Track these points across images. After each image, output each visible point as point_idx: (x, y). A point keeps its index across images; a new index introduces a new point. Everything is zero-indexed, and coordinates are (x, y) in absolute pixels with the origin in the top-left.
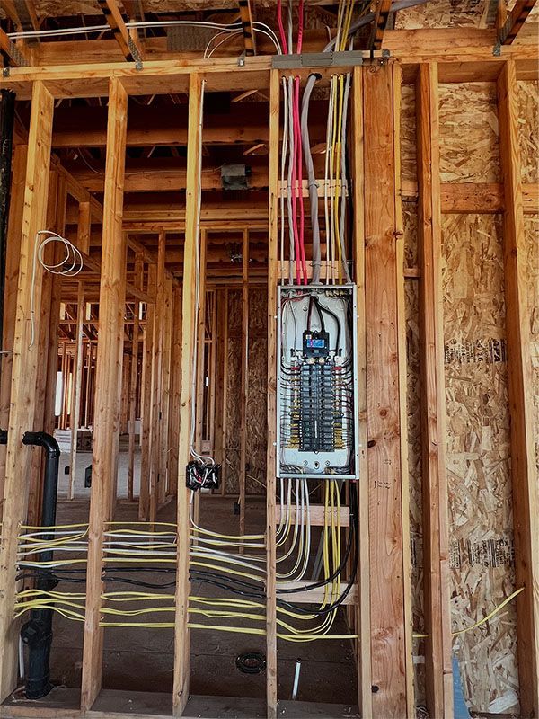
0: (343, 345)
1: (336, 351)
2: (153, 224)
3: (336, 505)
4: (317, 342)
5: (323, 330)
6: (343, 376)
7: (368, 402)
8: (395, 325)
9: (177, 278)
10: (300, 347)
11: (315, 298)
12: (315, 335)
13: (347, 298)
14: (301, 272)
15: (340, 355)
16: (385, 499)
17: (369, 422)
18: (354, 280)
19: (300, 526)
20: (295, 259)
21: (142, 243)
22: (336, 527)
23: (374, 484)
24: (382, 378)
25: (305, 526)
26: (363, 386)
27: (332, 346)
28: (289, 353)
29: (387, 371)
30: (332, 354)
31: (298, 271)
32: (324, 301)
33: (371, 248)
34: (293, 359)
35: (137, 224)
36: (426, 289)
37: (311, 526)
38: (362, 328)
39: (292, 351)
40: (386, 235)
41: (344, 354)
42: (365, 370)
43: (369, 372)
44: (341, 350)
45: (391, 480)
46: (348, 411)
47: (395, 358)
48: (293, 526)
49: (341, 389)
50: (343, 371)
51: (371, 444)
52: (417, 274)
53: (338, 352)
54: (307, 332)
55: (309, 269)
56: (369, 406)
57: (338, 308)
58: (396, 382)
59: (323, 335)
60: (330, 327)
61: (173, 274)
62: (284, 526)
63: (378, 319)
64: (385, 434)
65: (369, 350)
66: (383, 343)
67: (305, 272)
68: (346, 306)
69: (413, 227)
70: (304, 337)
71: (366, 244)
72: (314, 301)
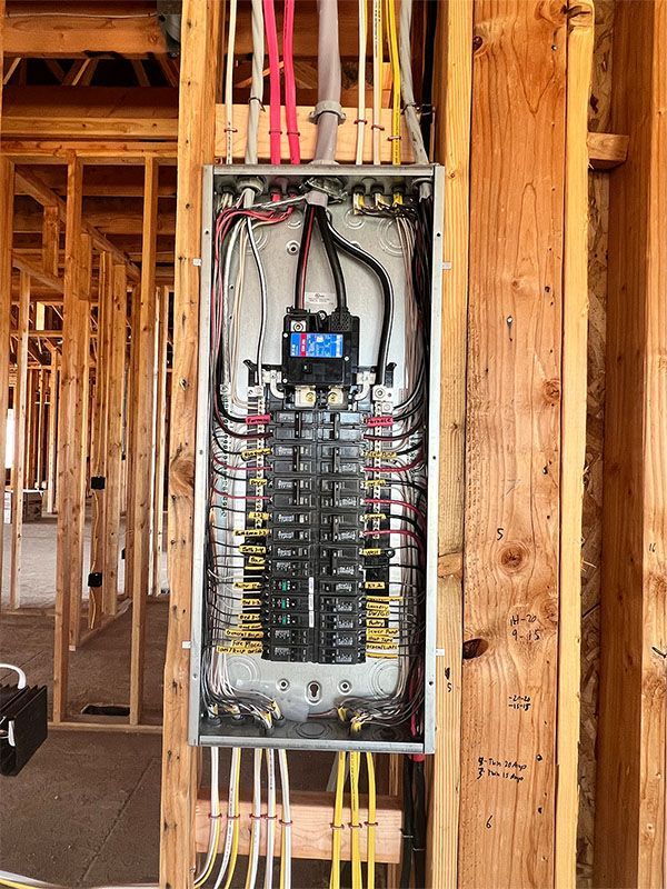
0: (397, 352)
1: (377, 370)
2: (56, 145)
3: (364, 804)
4: (320, 339)
5: (341, 308)
6: (396, 444)
7: (470, 524)
8: (557, 293)
9: (136, 263)
10: (275, 358)
11: (319, 211)
12: (317, 324)
13: (416, 210)
14: (284, 139)
15: (390, 383)
16: (508, 811)
17: (469, 584)
18: (437, 154)
19: (262, 861)
20: (266, 100)
21: (53, 190)
22: (364, 866)
23: (476, 765)
24: (512, 453)
25: (277, 861)
26: (454, 475)
27: (367, 356)
28: (242, 373)
29: (529, 431)
30: (366, 379)
31: (275, 134)
32: (348, 225)
33: (491, 55)
34: (257, 391)
35: (25, 144)
36: (654, 202)
37: (294, 861)
38: (457, 302)
39: (253, 369)
40: (539, 16)
41: (401, 379)
42: (463, 428)
43: (477, 433)
44: (391, 367)
45: (527, 757)
46: (405, 546)
47: (554, 394)
48: (243, 861)
49: (390, 482)
50: (397, 429)
51: (473, 649)
52: (618, 150)
53: (382, 371)
54: (296, 313)
55: (306, 130)
56: (470, 535)
57: (386, 244)
58: (553, 470)
59: (343, 324)
60: (363, 302)
61: (128, 257)
62: (220, 857)
63: (507, 276)
64: (515, 621)
65: (477, 368)
66: (520, 346)
67: (294, 136)
68: (411, 239)
69: (603, 28)
70: (287, 328)
71: (477, 44)
72: (316, 220)
